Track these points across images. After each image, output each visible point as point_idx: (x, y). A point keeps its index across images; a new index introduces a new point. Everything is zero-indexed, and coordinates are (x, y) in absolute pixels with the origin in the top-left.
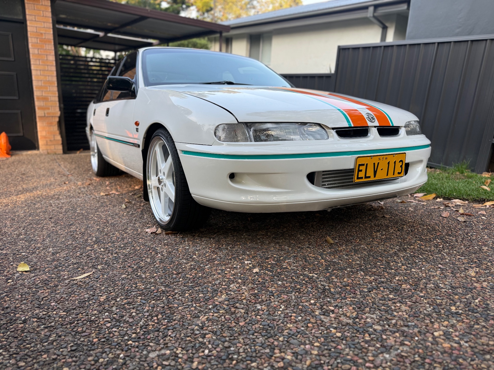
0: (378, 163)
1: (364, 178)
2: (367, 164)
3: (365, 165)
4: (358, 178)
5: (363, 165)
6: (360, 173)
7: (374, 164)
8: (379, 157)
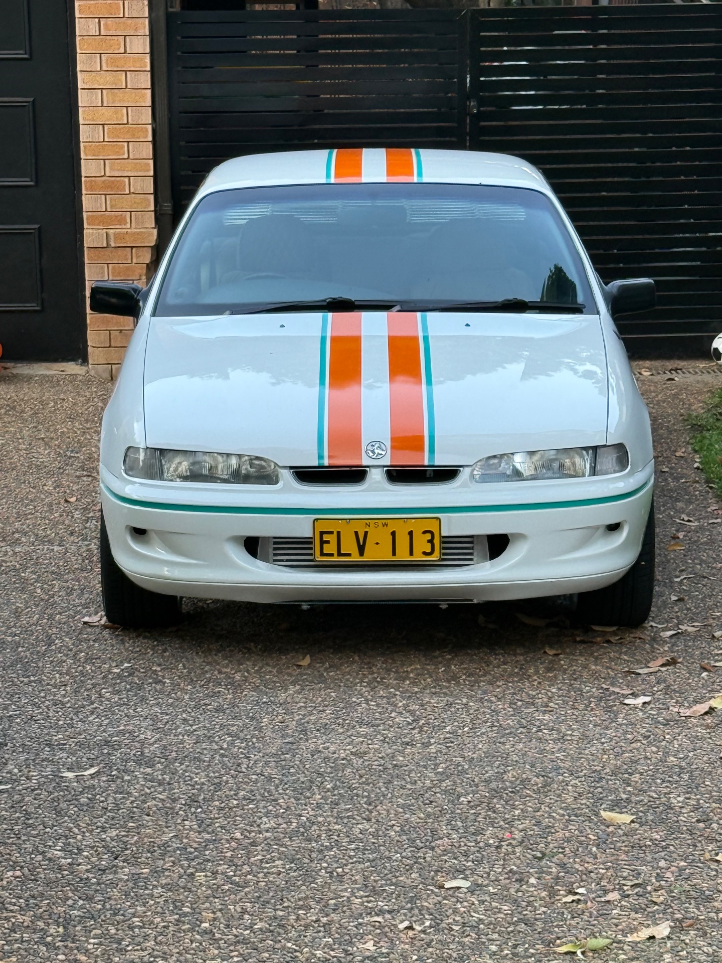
0: (366, 533)
1: (336, 554)
2: (339, 533)
3: (335, 533)
4: (322, 554)
5: (331, 533)
6: (325, 545)
7: (356, 533)
8: (366, 521)
